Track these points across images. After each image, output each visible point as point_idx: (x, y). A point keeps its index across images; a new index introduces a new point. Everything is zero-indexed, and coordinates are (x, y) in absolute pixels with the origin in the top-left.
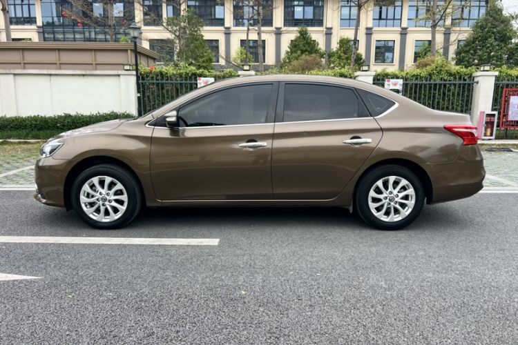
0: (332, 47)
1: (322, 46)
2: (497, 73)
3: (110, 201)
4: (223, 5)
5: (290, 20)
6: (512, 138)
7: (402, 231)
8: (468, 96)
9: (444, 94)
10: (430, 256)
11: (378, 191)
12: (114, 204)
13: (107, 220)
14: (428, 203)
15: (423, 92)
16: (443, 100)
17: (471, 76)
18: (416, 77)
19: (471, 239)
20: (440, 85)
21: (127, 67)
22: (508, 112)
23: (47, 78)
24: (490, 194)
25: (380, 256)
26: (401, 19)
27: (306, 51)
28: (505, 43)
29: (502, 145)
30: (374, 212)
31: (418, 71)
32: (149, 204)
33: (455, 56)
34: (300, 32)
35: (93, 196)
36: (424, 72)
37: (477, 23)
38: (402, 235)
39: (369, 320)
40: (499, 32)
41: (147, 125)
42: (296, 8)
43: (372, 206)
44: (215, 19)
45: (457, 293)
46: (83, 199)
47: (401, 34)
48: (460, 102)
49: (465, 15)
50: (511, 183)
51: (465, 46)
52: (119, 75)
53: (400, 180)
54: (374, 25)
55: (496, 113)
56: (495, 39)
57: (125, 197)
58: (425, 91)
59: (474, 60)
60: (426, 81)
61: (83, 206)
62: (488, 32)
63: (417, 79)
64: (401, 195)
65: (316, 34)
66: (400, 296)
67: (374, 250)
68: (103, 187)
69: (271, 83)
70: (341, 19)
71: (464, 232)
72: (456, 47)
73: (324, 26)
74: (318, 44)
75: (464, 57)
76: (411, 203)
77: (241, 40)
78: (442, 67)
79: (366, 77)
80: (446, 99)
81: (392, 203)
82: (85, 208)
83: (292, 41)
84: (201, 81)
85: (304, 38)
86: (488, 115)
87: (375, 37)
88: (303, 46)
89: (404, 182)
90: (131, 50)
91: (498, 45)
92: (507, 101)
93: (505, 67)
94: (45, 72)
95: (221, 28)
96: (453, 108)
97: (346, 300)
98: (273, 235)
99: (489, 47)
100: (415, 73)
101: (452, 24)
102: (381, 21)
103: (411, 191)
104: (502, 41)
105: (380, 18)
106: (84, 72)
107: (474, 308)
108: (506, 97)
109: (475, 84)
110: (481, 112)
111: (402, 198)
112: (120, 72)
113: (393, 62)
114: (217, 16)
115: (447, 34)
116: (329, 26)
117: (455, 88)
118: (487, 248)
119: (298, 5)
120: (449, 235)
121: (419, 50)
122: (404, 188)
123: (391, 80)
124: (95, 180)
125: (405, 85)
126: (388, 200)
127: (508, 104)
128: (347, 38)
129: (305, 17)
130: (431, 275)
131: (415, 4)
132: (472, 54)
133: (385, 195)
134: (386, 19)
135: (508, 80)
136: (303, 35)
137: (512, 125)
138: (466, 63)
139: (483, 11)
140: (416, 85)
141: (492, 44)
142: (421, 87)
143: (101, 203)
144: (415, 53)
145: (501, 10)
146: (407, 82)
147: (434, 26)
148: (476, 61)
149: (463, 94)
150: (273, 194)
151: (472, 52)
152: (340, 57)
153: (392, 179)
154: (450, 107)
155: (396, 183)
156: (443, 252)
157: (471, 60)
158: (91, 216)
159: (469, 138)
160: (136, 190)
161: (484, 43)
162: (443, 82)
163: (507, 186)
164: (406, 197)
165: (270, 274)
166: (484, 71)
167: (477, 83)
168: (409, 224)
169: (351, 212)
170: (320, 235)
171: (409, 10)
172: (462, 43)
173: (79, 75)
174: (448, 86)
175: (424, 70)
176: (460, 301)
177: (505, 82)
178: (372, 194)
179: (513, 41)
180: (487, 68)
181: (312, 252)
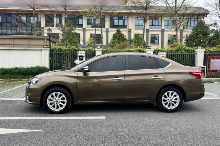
0: (131, 37)
1: (127, 37)
2: (205, 50)
3: (59, 102)
4: (82, 18)
5: (112, 25)
6: (213, 77)
7: (175, 113)
8: (193, 60)
9: (183, 58)
10: (188, 121)
11: (165, 97)
12: (61, 103)
13: (57, 110)
14: (184, 102)
15: (174, 58)
16: (183, 61)
17: (194, 51)
18: (171, 51)
19: (202, 115)
20: (182, 55)
21: (45, 47)
22: (210, 66)
23: (8, 51)
24: (207, 99)
25: (169, 121)
26: (161, 26)
27: (120, 39)
28: (207, 36)
29: (209, 80)
30: (164, 105)
31: (172, 49)
32: (75, 103)
33: (185, 42)
34: (117, 31)
35: (52, 100)
36: (174, 49)
37: (194, 28)
38: (175, 114)
39: (171, 140)
40: (204, 32)
41: (75, 72)
42: (115, 20)
43: (163, 103)
44: (79, 24)
45: (200, 132)
46: (48, 102)
47: (162, 32)
48: (190, 62)
49: (189, 24)
50: (214, 95)
51: (190, 37)
52: (41, 50)
53: (174, 93)
54: (150, 28)
55: (205, 66)
56: (202, 34)
57: (65, 101)
58: (175, 57)
59: (193, 44)
60: (176, 53)
61: (48, 104)
62: (199, 31)
63: (171, 52)
64: (174, 98)
65: (124, 32)
66: (180, 133)
67: (166, 119)
68: (56, 97)
69: (123, 56)
70: (135, 25)
71: (199, 112)
72: (186, 38)
73: (128, 28)
74: (125, 36)
75: (189, 42)
76: (178, 101)
77: (90, 34)
78: (182, 47)
79: (150, 51)
80: (184, 60)
81: (171, 102)
82: (49, 105)
83: (113, 34)
84: (79, 53)
85: (119, 33)
86: (202, 68)
87: (150, 33)
88: (119, 37)
89: (175, 93)
90: (46, 39)
91: (203, 37)
92: (209, 62)
93: (207, 47)
94: (7, 48)
95: (81, 28)
96: (187, 64)
97: (161, 135)
98: (125, 115)
99: (200, 38)
100: (170, 50)
101: (183, 28)
102: (152, 26)
103: (178, 97)
104: (205, 36)
105: (152, 25)
106: (25, 49)
107: (206, 136)
108: (209, 60)
109: (196, 54)
110: (199, 66)
111: (175, 100)
112: (42, 49)
113: (158, 44)
114: (79, 23)
115: (181, 32)
116: (130, 28)
117: (188, 56)
118: (208, 118)
119: (116, 19)
120: (193, 114)
121: (169, 39)
122: (175, 96)
123: (161, 53)
124: (54, 94)
125: (167, 55)
126: (169, 100)
127: (210, 63)
128: (138, 34)
129: (119, 24)
130: (189, 126)
131: (167, 19)
132: (193, 41)
133: (168, 98)
134: (155, 25)
135: (209, 53)
136: (119, 32)
137: (212, 72)
138: (190, 45)
139: (196, 23)
140: (171, 55)
141: (201, 37)
142: (173, 56)
143: (56, 103)
144: (168, 40)
145: (204, 23)
146: (167, 53)
147: (177, 30)
148: (195, 44)
149: (191, 59)
150: (125, 98)
151: (193, 40)
152: (135, 42)
153: (170, 92)
154: (186, 64)
155: (172, 94)
156: (192, 119)
157: (192, 43)
158: (51, 108)
159: (198, 76)
160: (70, 97)
161: (198, 36)
162: (183, 54)
163: (213, 96)
164: (176, 99)
165: (130, 128)
166: (199, 49)
167: (197, 54)
168: (177, 110)
169: (155, 105)
170: (144, 115)
171: (165, 22)
172: (188, 36)
173: (23, 50)
174: (185, 55)
175: (174, 48)
176: (201, 134)
177: (208, 54)
178: (163, 98)
179: (210, 35)
180: (200, 48)
181: (143, 120)
